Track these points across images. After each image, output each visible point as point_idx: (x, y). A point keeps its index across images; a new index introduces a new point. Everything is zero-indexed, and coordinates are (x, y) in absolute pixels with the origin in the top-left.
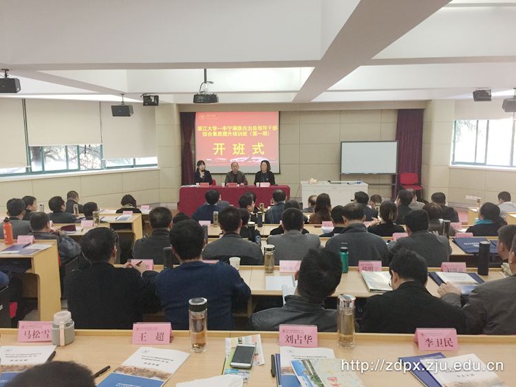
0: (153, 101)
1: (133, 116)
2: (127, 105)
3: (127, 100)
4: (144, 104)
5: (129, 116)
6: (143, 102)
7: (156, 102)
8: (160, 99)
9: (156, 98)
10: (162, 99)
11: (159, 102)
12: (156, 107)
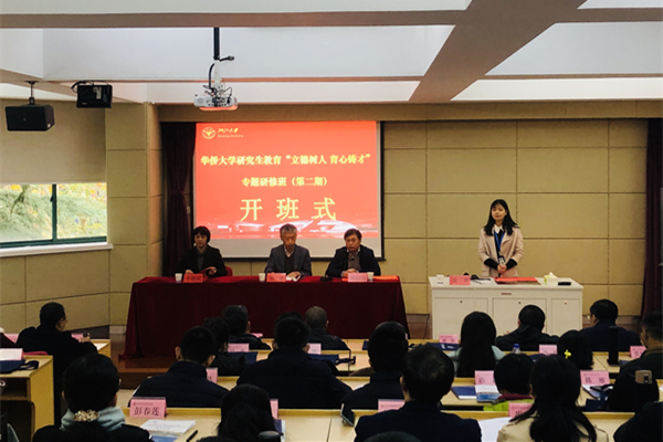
0: (99, 97)
1: (52, 130)
2: (42, 104)
3: (41, 94)
4: (79, 104)
5: (45, 129)
6: (75, 98)
7: (105, 100)
8: (114, 94)
9: (107, 90)
10: (119, 93)
11: (114, 100)
12: (106, 110)
